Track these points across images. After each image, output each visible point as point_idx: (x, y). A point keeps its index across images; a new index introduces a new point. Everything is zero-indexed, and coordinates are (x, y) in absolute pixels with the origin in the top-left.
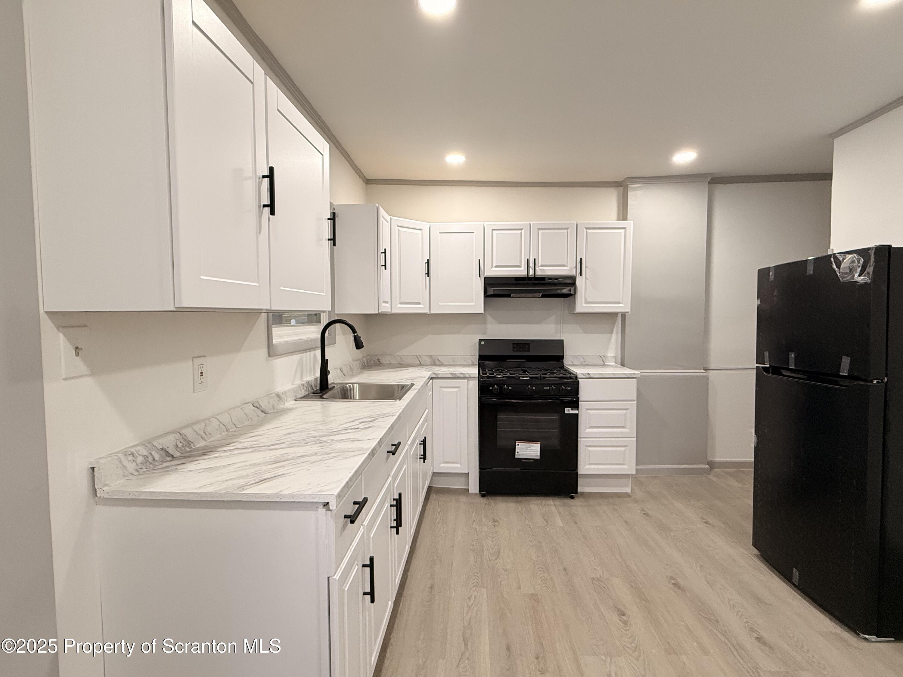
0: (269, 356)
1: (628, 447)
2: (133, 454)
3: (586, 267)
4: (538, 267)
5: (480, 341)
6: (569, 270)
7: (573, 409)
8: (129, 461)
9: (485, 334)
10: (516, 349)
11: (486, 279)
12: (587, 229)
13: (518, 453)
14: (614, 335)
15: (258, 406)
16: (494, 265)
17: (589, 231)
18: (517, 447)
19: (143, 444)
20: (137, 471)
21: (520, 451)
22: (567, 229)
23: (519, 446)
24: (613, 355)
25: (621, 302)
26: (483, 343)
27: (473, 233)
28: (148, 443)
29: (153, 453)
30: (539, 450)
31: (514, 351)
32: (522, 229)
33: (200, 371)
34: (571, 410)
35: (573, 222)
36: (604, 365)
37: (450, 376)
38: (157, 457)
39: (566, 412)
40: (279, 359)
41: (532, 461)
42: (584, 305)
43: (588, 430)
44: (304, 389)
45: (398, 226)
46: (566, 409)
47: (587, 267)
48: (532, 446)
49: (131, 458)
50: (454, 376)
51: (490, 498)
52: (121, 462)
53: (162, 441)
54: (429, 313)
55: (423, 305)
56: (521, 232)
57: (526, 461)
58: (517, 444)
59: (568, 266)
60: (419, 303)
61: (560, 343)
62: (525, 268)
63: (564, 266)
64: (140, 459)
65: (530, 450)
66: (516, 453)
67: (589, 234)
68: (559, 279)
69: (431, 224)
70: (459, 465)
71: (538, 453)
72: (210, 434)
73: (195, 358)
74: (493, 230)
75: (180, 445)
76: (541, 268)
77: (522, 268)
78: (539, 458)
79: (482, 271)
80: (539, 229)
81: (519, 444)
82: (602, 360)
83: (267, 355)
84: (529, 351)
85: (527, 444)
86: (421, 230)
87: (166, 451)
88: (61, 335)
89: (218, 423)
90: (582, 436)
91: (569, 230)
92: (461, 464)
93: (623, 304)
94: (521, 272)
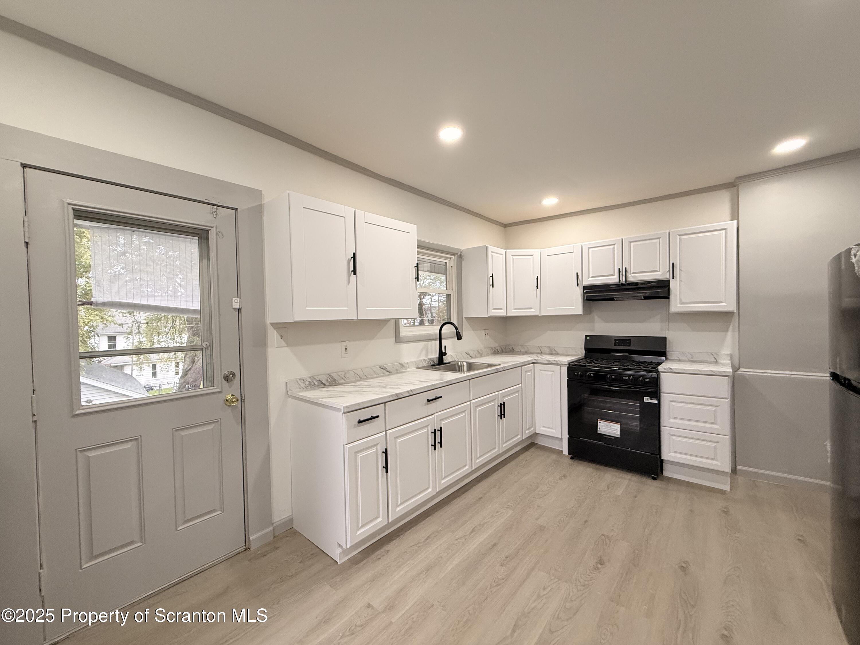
0: (396, 342)
1: (719, 443)
2: (303, 380)
3: (680, 270)
4: (631, 274)
5: (586, 336)
6: (661, 274)
7: (652, 398)
8: (301, 382)
9: (593, 330)
10: (617, 344)
11: (585, 288)
12: (680, 235)
13: (600, 429)
14: (730, 334)
15: (384, 368)
16: (590, 276)
17: (682, 237)
18: (599, 424)
19: (310, 378)
20: (306, 387)
21: (602, 428)
22: (659, 238)
23: (601, 424)
24: (729, 353)
25: (723, 301)
26: (588, 338)
27: (573, 252)
28: (312, 377)
29: (314, 381)
30: (619, 430)
31: (615, 345)
32: (614, 244)
33: (345, 348)
34: (650, 399)
35: (666, 231)
36: (716, 362)
37: (546, 362)
38: (316, 383)
39: (645, 401)
40: (405, 344)
41: (613, 438)
42: (679, 305)
43: (672, 420)
44: (425, 362)
45: (512, 256)
46: (645, 398)
47: (682, 270)
48: (612, 426)
49: (302, 381)
50: (549, 362)
51: (576, 461)
52: (297, 382)
53: (318, 377)
54: (540, 315)
55: (534, 309)
56: (614, 247)
57: (606, 437)
58: (599, 421)
59: (661, 270)
60: (531, 308)
61: (664, 340)
62: (617, 276)
63: (656, 271)
64: (307, 383)
65: (610, 428)
66: (598, 429)
67: (682, 240)
68: (652, 283)
69: (542, 250)
70: (554, 431)
71: (619, 433)
72: (348, 378)
73: (342, 341)
74: (589, 248)
75: (329, 380)
76: (633, 275)
77: (615, 277)
78: (619, 436)
79: (580, 281)
80: (631, 242)
81: (601, 422)
82: (714, 357)
83: (395, 341)
84: (630, 346)
85: (608, 423)
86: (532, 255)
87: (321, 382)
88: (275, 331)
89: (354, 373)
90: (665, 425)
91: (661, 239)
92: (555, 430)
93: (725, 303)
94: (614, 279)
